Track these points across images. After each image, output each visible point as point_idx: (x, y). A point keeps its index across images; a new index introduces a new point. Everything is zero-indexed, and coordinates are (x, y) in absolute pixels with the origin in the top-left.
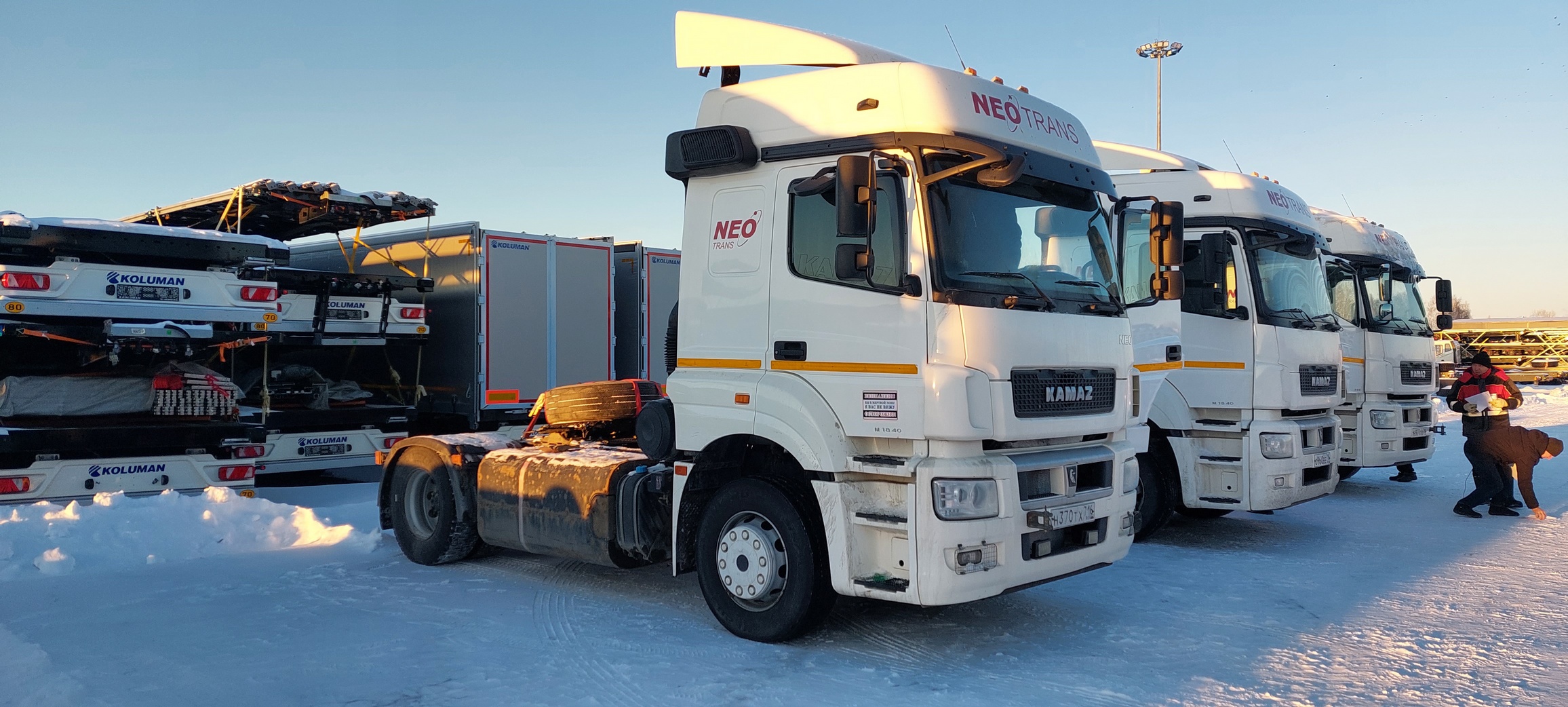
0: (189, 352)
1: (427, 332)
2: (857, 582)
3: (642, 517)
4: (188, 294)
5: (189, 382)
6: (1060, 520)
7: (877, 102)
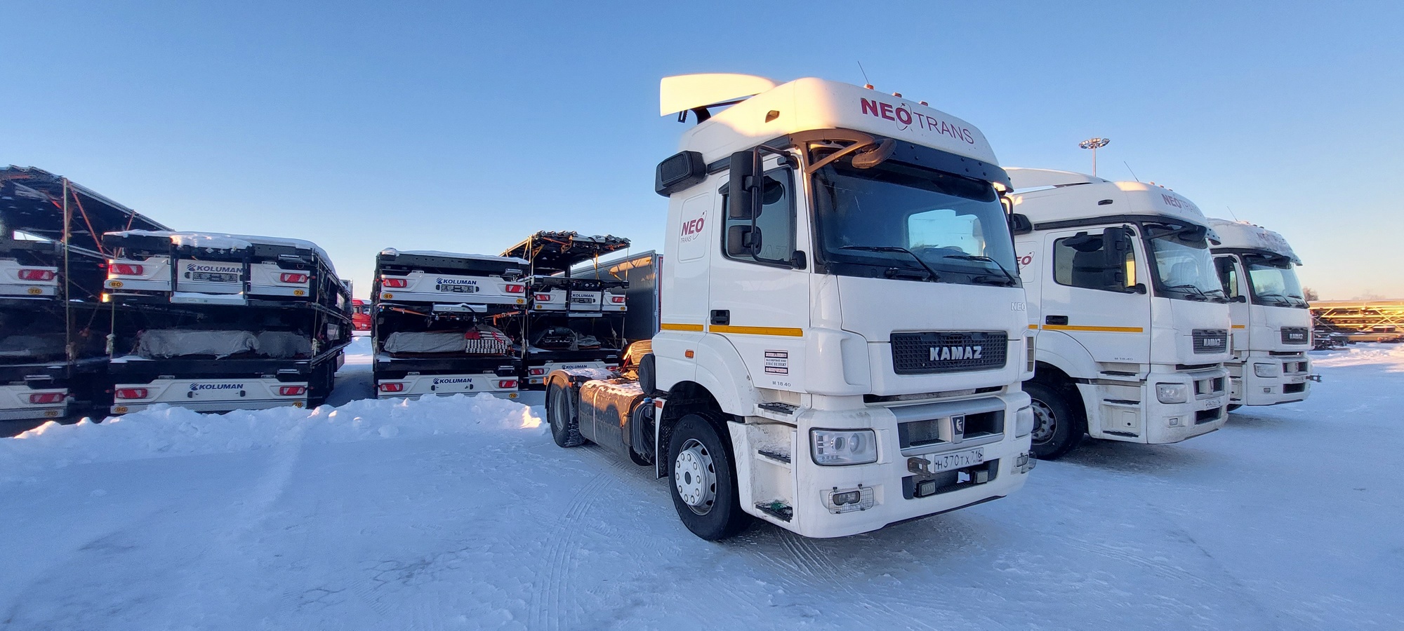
0: (475, 320)
1: (626, 310)
2: (758, 507)
3: (644, 434)
4: (478, 289)
5: (483, 335)
6: (944, 464)
7: (778, 112)
